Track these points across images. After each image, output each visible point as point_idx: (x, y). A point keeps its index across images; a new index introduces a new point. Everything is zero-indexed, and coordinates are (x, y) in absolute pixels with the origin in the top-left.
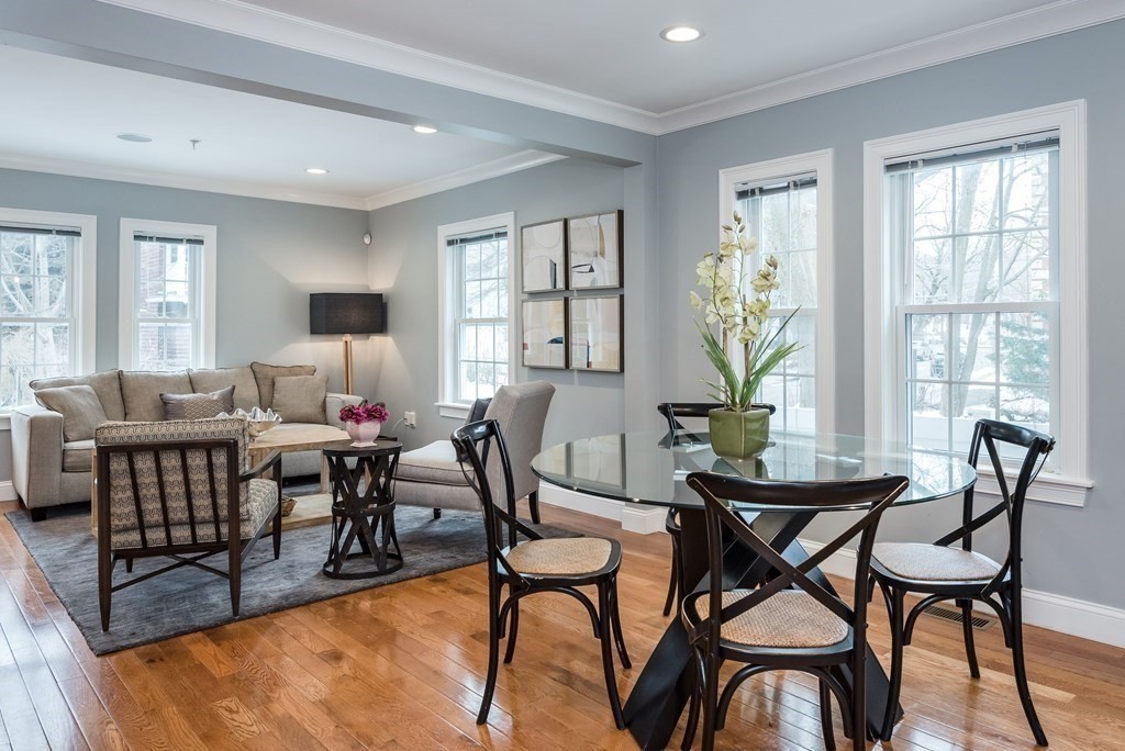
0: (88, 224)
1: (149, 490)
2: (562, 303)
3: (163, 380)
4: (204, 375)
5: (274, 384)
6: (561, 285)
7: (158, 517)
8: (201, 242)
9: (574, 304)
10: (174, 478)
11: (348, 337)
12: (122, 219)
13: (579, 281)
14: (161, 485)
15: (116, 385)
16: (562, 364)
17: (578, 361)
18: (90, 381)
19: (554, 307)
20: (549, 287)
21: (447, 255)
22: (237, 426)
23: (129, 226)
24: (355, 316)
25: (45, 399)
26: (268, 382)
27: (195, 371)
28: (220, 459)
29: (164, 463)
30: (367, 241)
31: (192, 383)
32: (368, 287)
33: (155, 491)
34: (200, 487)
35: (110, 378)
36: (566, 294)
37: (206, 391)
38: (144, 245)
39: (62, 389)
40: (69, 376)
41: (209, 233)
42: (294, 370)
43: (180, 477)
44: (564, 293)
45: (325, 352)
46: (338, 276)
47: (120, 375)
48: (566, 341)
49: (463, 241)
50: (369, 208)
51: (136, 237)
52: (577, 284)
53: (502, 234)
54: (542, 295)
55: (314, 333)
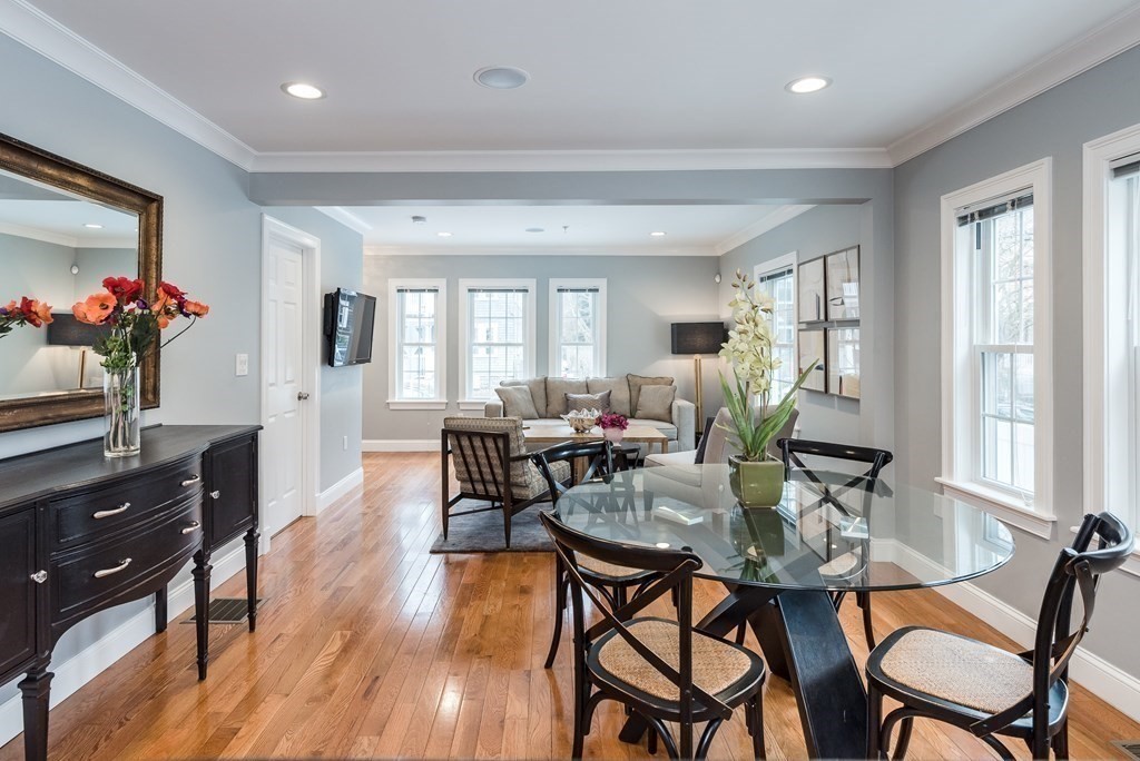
0: (531, 284)
2: (822, 333)
3: (570, 385)
4: (596, 381)
5: (640, 390)
6: (822, 317)
8: (597, 290)
9: (831, 334)
10: (481, 454)
11: (698, 356)
12: (551, 280)
13: (835, 314)
15: (543, 386)
16: (823, 390)
17: (834, 389)
18: (529, 383)
19: (817, 335)
20: (816, 319)
22: (512, 425)
23: (554, 283)
24: (700, 340)
25: (500, 394)
26: (637, 388)
27: (591, 378)
30: (718, 280)
31: (587, 387)
32: (719, 316)
33: (473, 460)
34: (495, 460)
35: (540, 382)
36: (825, 325)
37: (594, 393)
38: (564, 294)
39: (511, 388)
41: (602, 283)
42: (656, 381)
43: (484, 454)
44: (824, 324)
46: (693, 309)
47: (546, 379)
48: (826, 368)
49: (769, 278)
50: (719, 253)
51: (559, 290)
52: (832, 316)
53: (790, 271)
54: (811, 325)
55: (673, 353)
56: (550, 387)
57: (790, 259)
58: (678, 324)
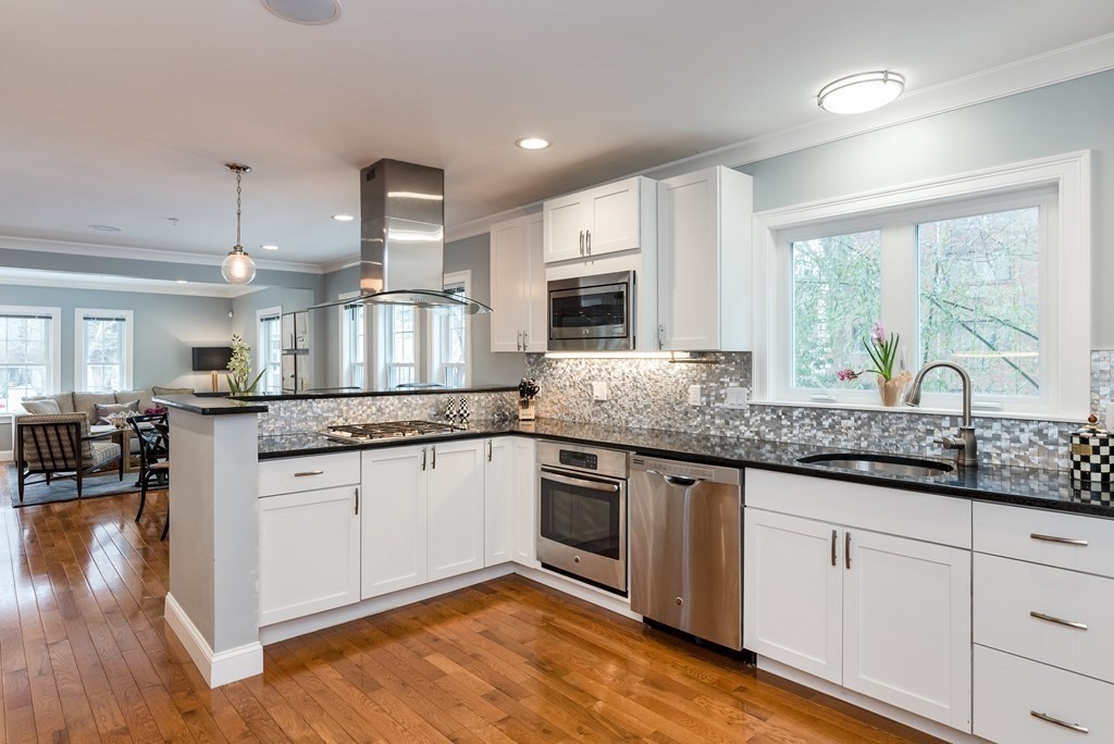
0: (56, 312)
1: (43, 444)
2: (294, 356)
3: (98, 397)
4: (123, 393)
6: (294, 348)
7: (48, 456)
8: (124, 320)
9: (298, 357)
10: (53, 438)
11: (214, 372)
12: (76, 309)
14: (48, 441)
15: (70, 399)
18: (56, 398)
19: (291, 358)
20: (290, 348)
21: (261, 326)
22: (82, 417)
23: (80, 313)
24: (216, 360)
25: (27, 407)
27: (119, 391)
28: (73, 431)
29: (49, 432)
30: (230, 316)
31: (116, 399)
33: (45, 444)
34: (66, 443)
35: (67, 396)
37: (123, 403)
38: (90, 322)
39: (37, 402)
40: (45, 395)
41: (129, 314)
42: (180, 391)
43: (56, 438)
44: (294, 352)
45: (202, 380)
46: (210, 336)
47: (73, 394)
48: (295, 376)
49: (266, 319)
50: (232, 296)
51: (85, 318)
52: (299, 347)
53: (278, 317)
54: (289, 352)
55: (194, 370)
56: (77, 401)
57: (277, 310)
58: (199, 349)
